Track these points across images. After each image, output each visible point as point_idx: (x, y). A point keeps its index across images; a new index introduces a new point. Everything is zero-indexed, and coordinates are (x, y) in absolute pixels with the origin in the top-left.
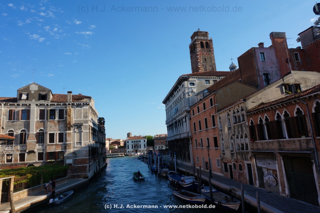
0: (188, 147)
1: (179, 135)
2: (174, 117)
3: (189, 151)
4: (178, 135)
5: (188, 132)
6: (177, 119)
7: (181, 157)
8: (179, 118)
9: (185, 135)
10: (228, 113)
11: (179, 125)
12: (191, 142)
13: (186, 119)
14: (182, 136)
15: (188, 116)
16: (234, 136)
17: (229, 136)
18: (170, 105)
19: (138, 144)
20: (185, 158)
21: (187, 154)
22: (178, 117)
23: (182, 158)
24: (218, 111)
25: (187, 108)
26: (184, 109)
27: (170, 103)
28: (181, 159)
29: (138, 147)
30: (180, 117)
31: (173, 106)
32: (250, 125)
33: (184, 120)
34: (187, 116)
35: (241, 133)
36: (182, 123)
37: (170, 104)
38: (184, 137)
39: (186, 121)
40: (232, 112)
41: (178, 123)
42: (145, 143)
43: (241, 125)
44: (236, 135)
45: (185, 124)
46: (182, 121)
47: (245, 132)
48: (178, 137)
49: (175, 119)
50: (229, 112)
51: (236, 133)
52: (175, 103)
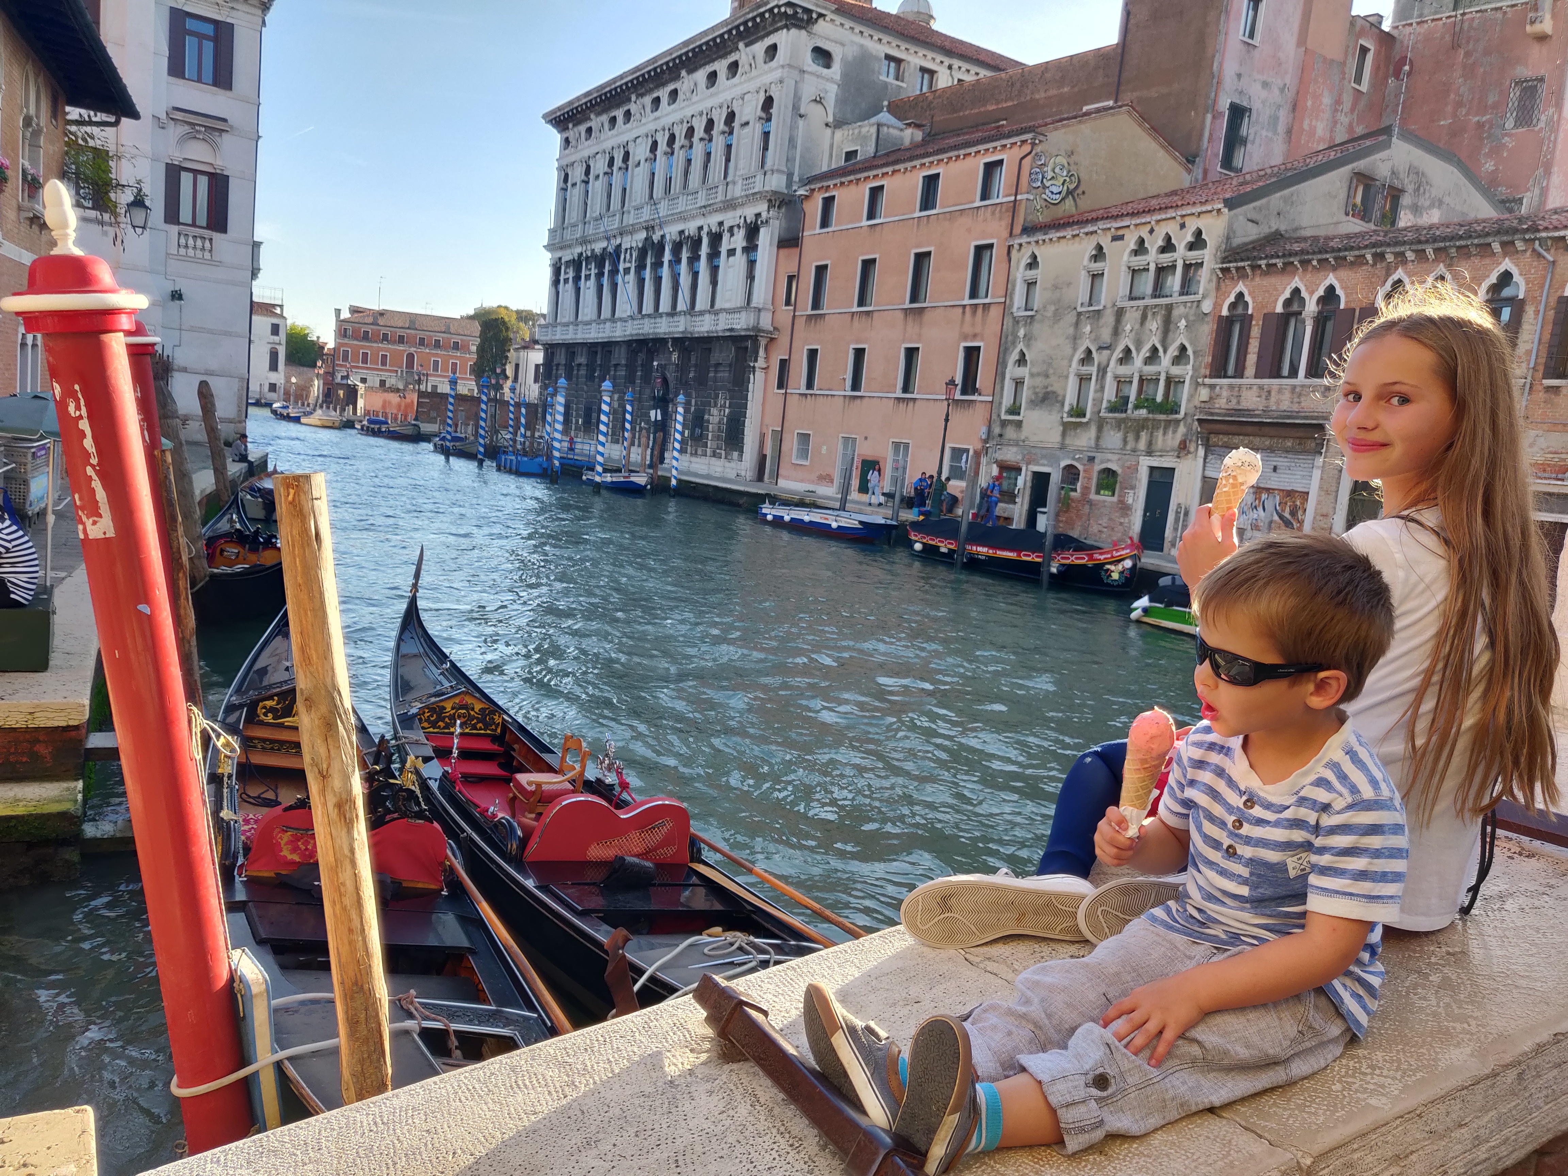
0: (745, 381)
1: (679, 319)
4: (672, 314)
5: (759, 310)
9: (738, 322)
10: (1100, 248)
12: (761, 362)
13: (752, 238)
14: (706, 326)
15: (781, 223)
16: (1106, 353)
17: (1075, 349)
18: (610, 143)
21: (715, 419)
22: (688, 219)
24: (1028, 230)
25: (779, 182)
26: (756, 187)
27: (618, 133)
31: (640, 152)
32: (1225, 312)
33: (734, 241)
34: (767, 221)
35: (1156, 340)
36: (713, 256)
37: (613, 138)
39: (750, 249)
40: (1131, 243)
43: (1169, 308)
44: (1120, 347)
45: (734, 264)
46: (716, 244)
47: (1180, 338)
49: (648, 229)
50: (1105, 241)
51: (1126, 341)
52: (663, 140)
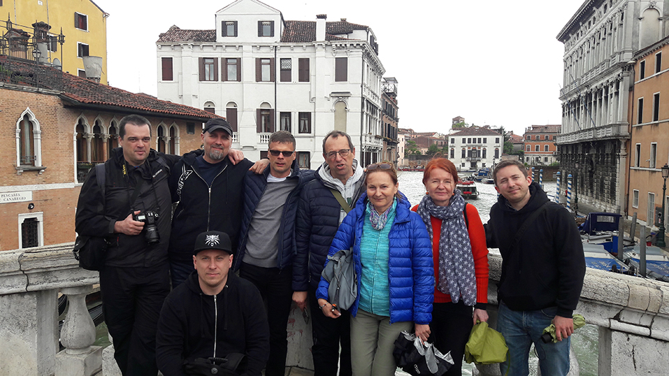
0: (614, 163)
1: (592, 132)
2: (584, 81)
3: (614, 176)
4: (589, 130)
5: (620, 125)
6: (593, 87)
7: (592, 188)
8: (598, 84)
9: (610, 133)
11: (595, 102)
12: (622, 152)
13: (618, 87)
14: (601, 134)
15: (627, 79)
18: (577, 47)
19: (479, 147)
20: (602, 191)
21: (607, 182)
22: (597, 81)
23: (592, 192)
25: (628, 58)
26: (617, 61)
27: (579, 41)
28: (589, 194)
29: (479, 156)
30: (604, 81)
31: (586, 49)
33: (612, 90)
34: (622, 78)
36: (606, 98)
37: (578, 43)
38: (606, 137)
39: (617, 93)
41: (596, 98)
42: (498, 144)
45: (612, 101)
46: (607, 92)
48: (588, 136)
49: (587, 86)
52: (592, 42)
